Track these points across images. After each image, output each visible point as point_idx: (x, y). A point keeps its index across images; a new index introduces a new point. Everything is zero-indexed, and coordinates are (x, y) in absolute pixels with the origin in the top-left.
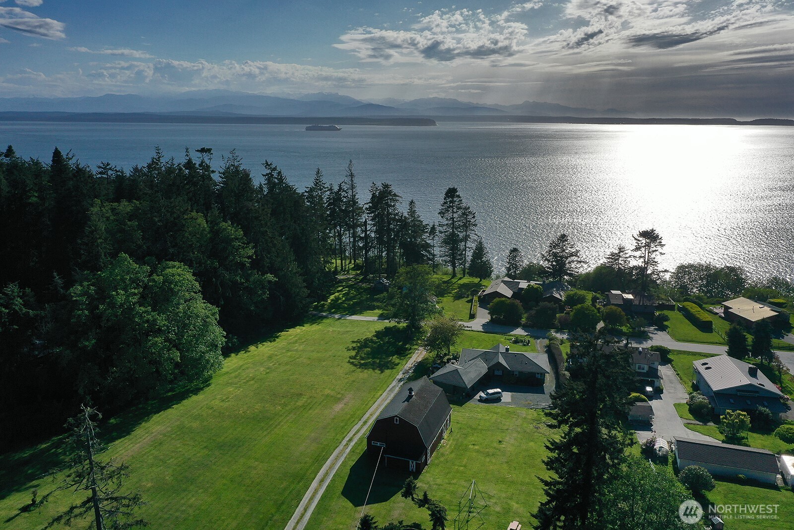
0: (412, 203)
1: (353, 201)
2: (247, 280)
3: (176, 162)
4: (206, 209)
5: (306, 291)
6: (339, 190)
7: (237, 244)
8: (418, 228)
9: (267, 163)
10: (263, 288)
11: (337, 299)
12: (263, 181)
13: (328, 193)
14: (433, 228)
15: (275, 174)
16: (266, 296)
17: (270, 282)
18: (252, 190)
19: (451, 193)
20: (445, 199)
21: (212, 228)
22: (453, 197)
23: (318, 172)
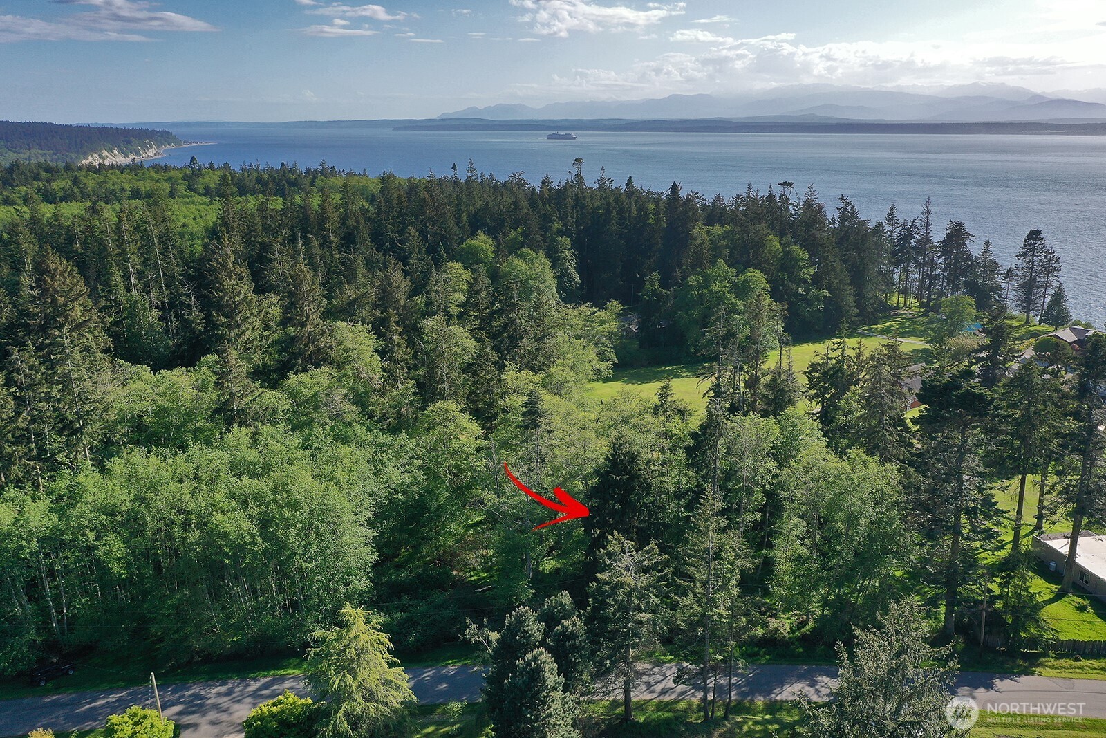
0: (988, 243)
1: (926, 239)
2: (807, 294)
3: (760, 195)
4: (782, 234)
5: (856, 311)
6: (911, 227)
7: (802, 263)
8: (993, 268)
9: (843, 197)
10: (819, 300)
11: (891, 326)
12: (837, 214)
13: (901, 228)
14: (1010, 270)
15: (849, 209)
16: (821, 307)
17: (824, 297)
18: (822, 222)
19: (1034, 235)
20: (1025, 241)
21: (784, 249)
22: (1035, 239)
23: (892, 209)
